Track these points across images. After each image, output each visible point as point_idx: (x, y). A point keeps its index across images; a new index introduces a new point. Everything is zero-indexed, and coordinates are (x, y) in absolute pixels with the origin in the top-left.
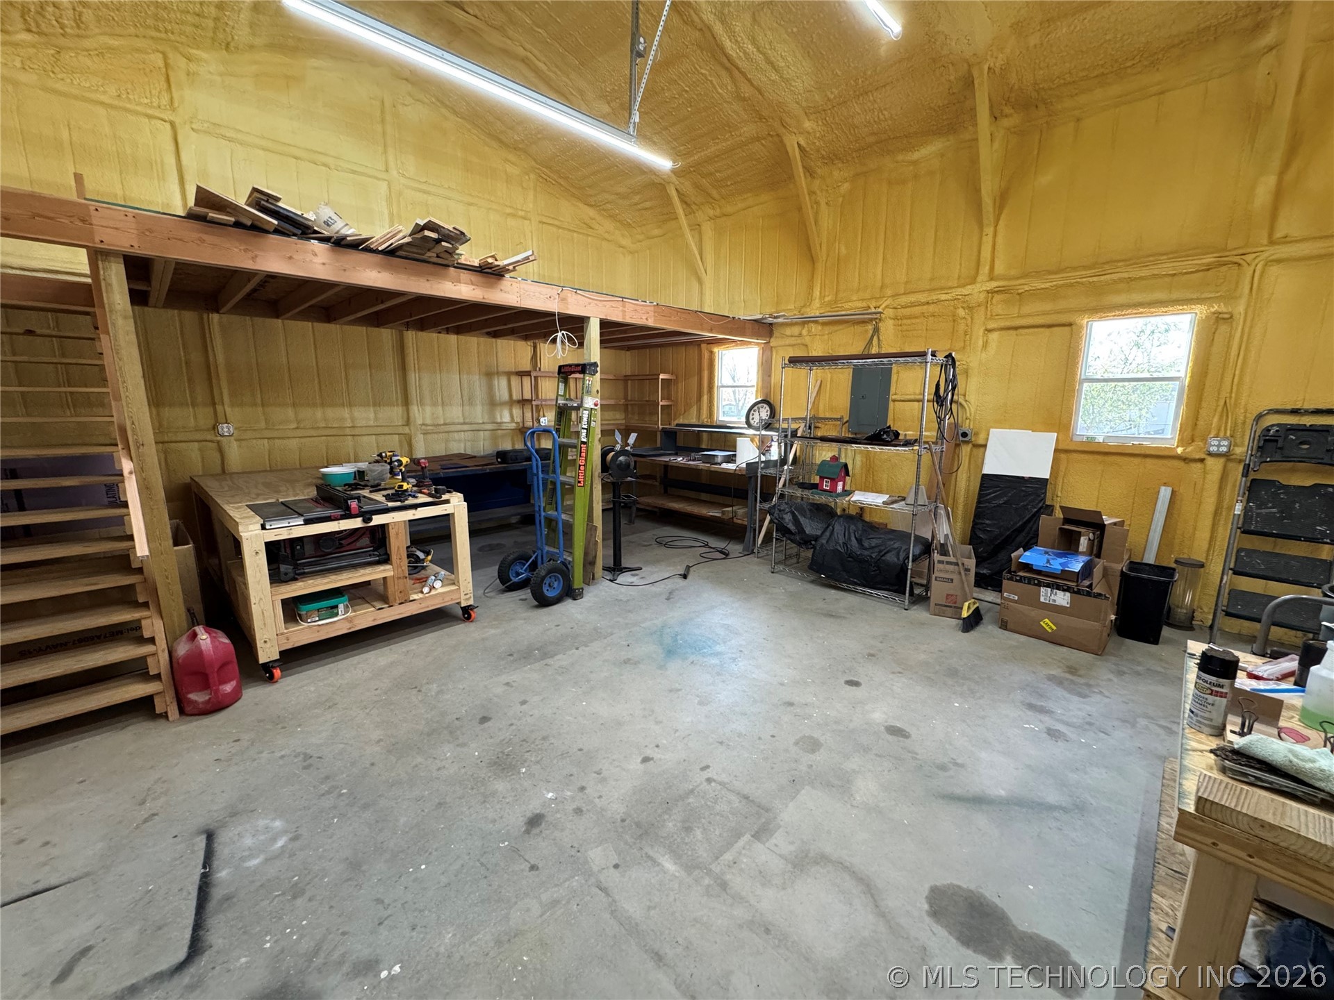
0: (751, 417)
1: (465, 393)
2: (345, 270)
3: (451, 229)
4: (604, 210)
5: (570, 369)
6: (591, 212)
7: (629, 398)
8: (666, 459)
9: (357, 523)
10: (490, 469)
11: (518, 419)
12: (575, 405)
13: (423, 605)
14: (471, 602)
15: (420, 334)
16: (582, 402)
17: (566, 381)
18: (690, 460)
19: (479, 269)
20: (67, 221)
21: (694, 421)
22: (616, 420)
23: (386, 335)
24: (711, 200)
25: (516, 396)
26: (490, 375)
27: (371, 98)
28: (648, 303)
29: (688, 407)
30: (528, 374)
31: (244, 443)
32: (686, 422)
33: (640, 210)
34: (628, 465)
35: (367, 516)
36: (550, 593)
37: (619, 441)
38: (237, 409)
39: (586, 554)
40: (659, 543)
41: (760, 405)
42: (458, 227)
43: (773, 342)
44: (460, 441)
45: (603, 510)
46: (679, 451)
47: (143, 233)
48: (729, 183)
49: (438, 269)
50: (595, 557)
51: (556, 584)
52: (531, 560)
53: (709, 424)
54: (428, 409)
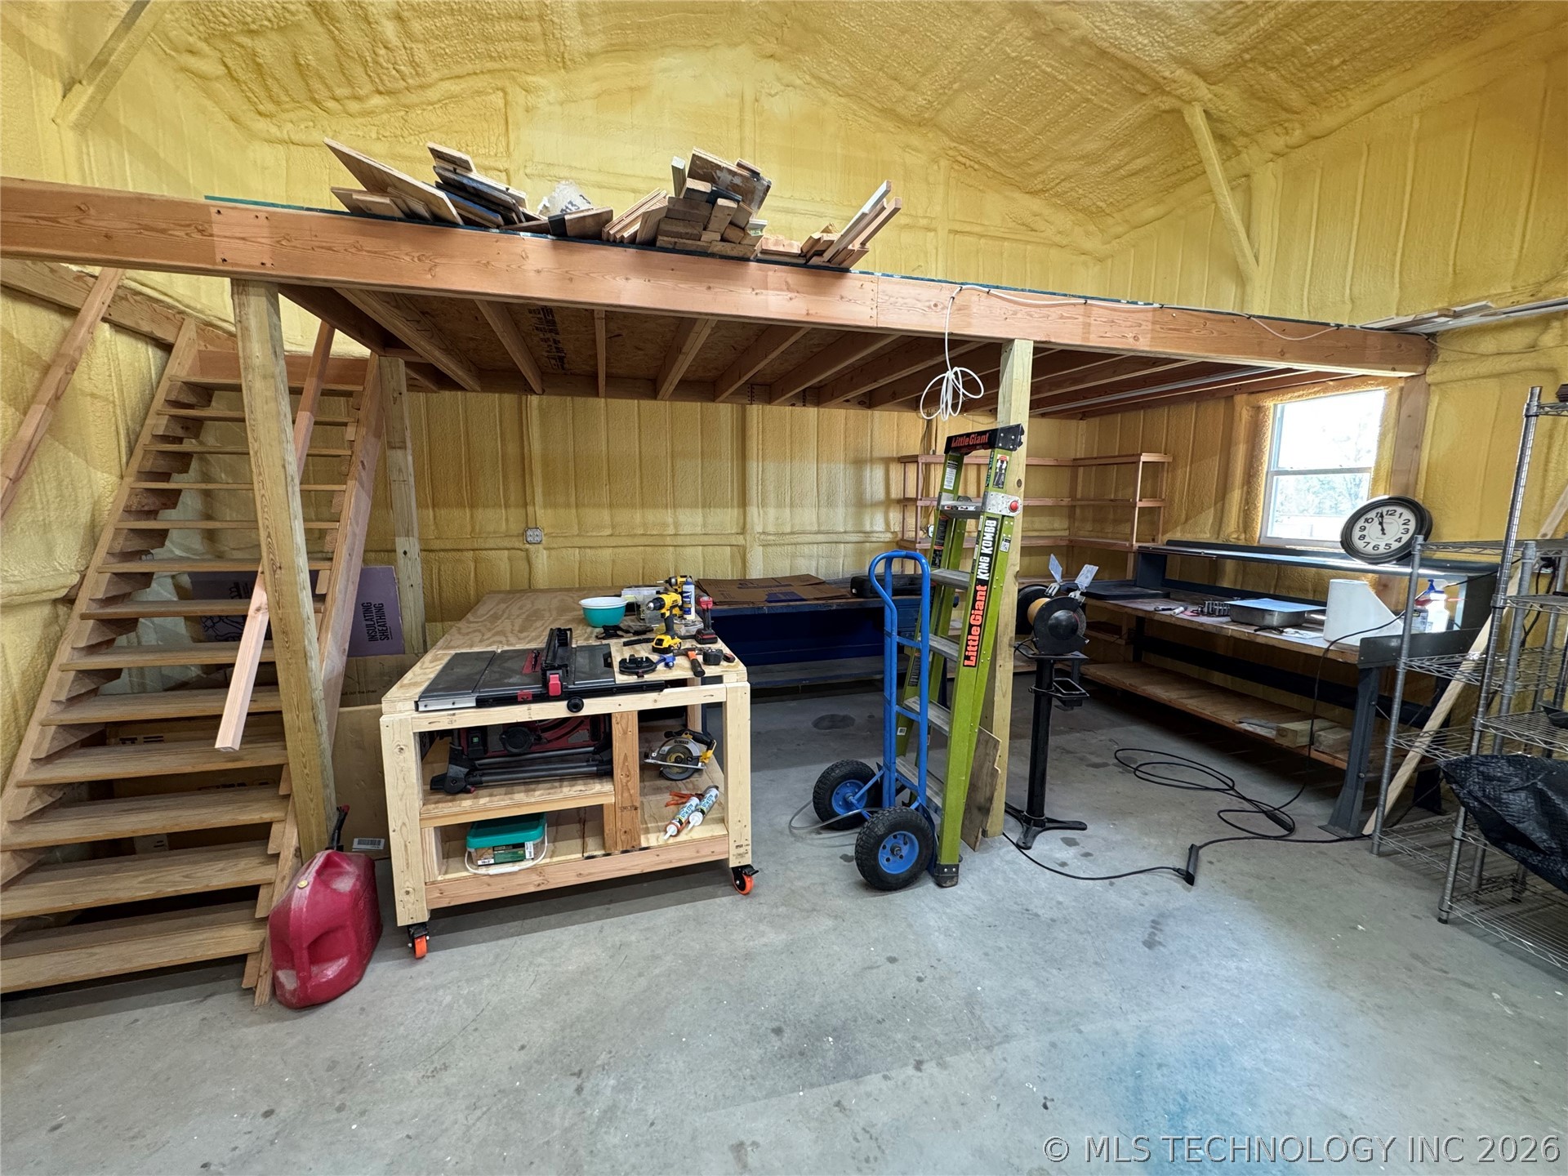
0: (1356, 533)
1: (823, 490)
2: (571, 280)
3: (734, 168)
4: (1057, 195)
5: (966, 441)
6: (1036, 204)
7: (1079, 496)
8: (1148, 606)
9: (557, 710)
10: (838, 605)
11: (897, 528)
12: (971, 509)
13: (663, 858)
14: (747, 861)
15: (768, 407)
16: (984, 503)
17: (959, 465)
18: (1202, 613)
19: (802, 261)
20: (182, 234)
21: (1206, 536)
22: (1053, 530)
23: (724, 412)
24: (1284, 115)
25: (896, 493)
26: (859, 463)
27: (727, 95)
28: (1141, 305)
29: (1194, 510)
30: (913, 459)
31: (553, 553)
32: (1188, 537)
33: (1120, 179)
34: (1072, 628)
35: (575, 699)
36: (889, 865)
37: (1058, 577)
38: (550, 511)
39: (973, 788)
40: (1123, 763)
41: (1384, 510)
42: (745, 162)
43: (1435, 374)
44: (811, 557)
45: (1015, 674)
46: (1174, 589)
47: (278, 242)
48: (1336, 62)
49: (729, 266)
50: (990, 799)
51: (905, 850)
52: (871, 783)
53: (1242, 543)
54: (772, 512)
